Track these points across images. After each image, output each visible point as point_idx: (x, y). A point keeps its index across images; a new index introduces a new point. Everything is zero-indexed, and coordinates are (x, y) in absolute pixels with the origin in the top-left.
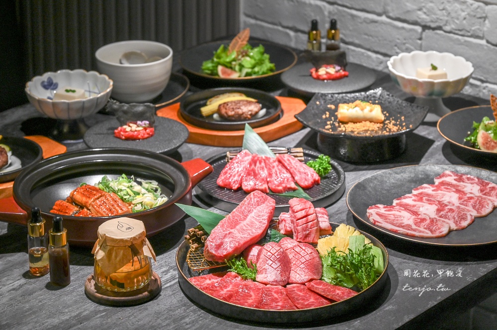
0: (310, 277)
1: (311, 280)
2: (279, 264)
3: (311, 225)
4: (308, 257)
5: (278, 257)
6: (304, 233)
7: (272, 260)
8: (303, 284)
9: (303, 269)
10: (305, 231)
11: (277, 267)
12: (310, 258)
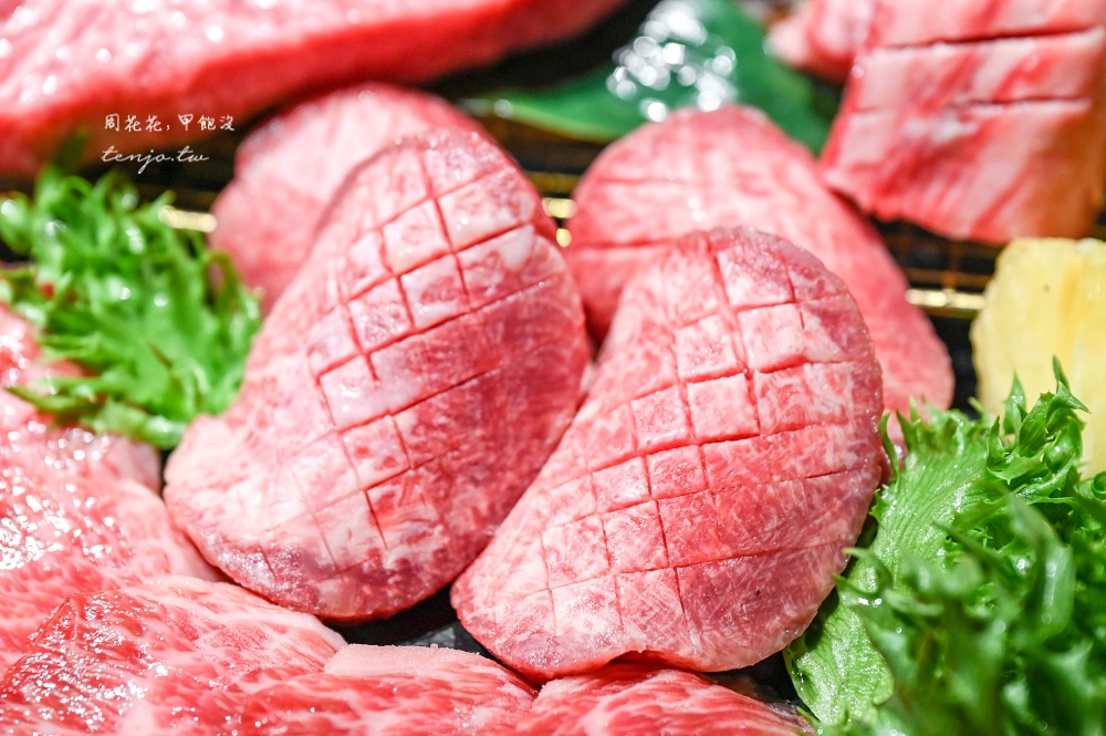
0: (635, 638)
1: (632, 666)
2: (401, 388)
3: (1016, 74)
4: (724, 405)
5: (426, 312)
6: (917, 127)
7: (361, 324)
8: (532, 681)
9: (613, 523)
10: (929, 107)
11: (365, 412)
12: (742, 418)
